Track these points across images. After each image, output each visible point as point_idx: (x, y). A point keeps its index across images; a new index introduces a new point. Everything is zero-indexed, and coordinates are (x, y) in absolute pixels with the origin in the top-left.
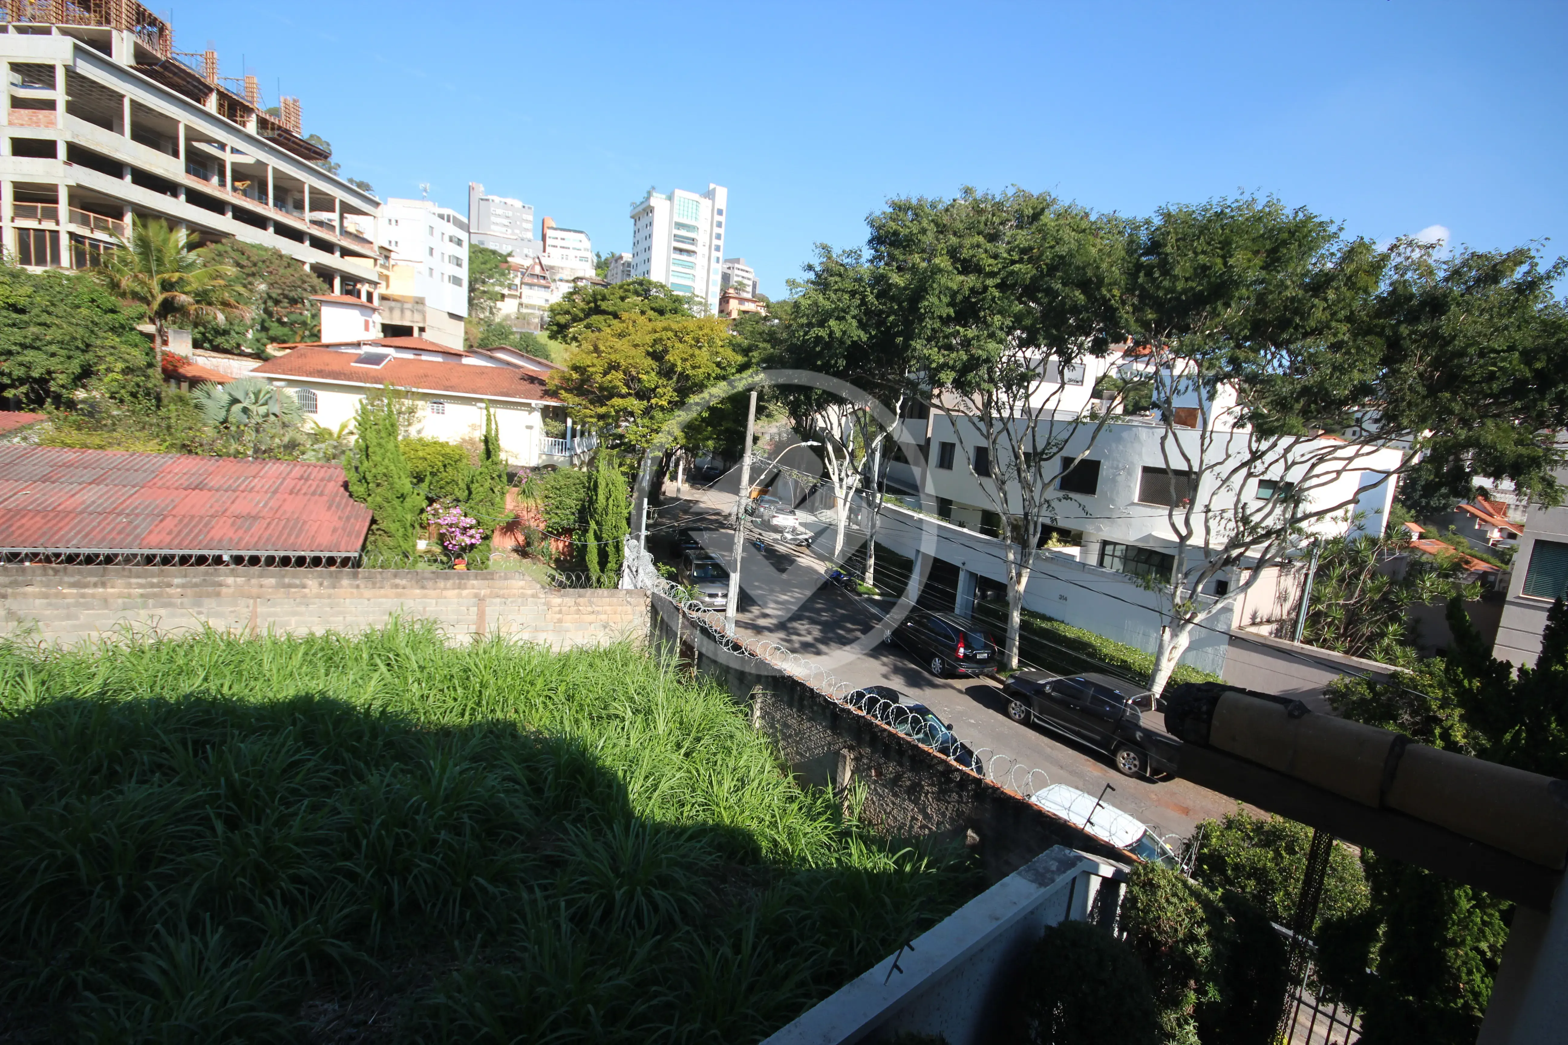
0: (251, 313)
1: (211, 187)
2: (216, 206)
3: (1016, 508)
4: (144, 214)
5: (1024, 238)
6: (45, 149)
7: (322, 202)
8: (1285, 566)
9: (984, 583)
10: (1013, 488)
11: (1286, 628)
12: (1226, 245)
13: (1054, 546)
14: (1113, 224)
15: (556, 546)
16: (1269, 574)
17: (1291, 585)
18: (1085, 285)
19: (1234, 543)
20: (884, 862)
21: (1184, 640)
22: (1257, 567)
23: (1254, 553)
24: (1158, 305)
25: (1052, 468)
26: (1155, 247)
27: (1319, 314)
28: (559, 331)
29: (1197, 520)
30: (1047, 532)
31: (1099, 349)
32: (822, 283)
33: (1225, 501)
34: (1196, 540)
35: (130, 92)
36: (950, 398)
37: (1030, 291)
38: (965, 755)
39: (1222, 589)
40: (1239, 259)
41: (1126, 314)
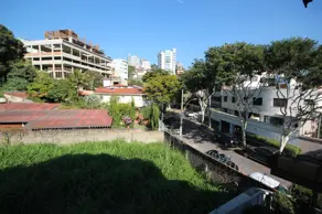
0: (92, 82)
1: (85, 61)
2: (86, 64)
3: (242, 110)
4: (75, 68)
5: (239, 52)
6: (59, 58)
7: (103, 62)
8: (313, 120)
9: (236, 126)
10: (241, 105)
11: (314, 135)
12: (289, 48)
13: (253, 117)
14: (260, 47)
15: (146, 122)
16: (309, 122)
17: (315, 124)
18: (254, 61)
19: (298, 115)
20: (215, 189)
21: (287, 138)
22: (305, 120)
23: (304, 117)
24: (272, 63)
25: (251, 100)
26: (271, 50)
27: (315, 61)
28: (144, 80)
29: (288, 111)
30: (250, 114)
31: (259, 74)
32: (196, 66)
33: (295, 105)
34: (289, 114)
35: (72, 47)
36: (225, 88)
37: (242, 63)
38: (233, 165)
39: (296, 126)
40: (292, 51)
41: (265, 66)
